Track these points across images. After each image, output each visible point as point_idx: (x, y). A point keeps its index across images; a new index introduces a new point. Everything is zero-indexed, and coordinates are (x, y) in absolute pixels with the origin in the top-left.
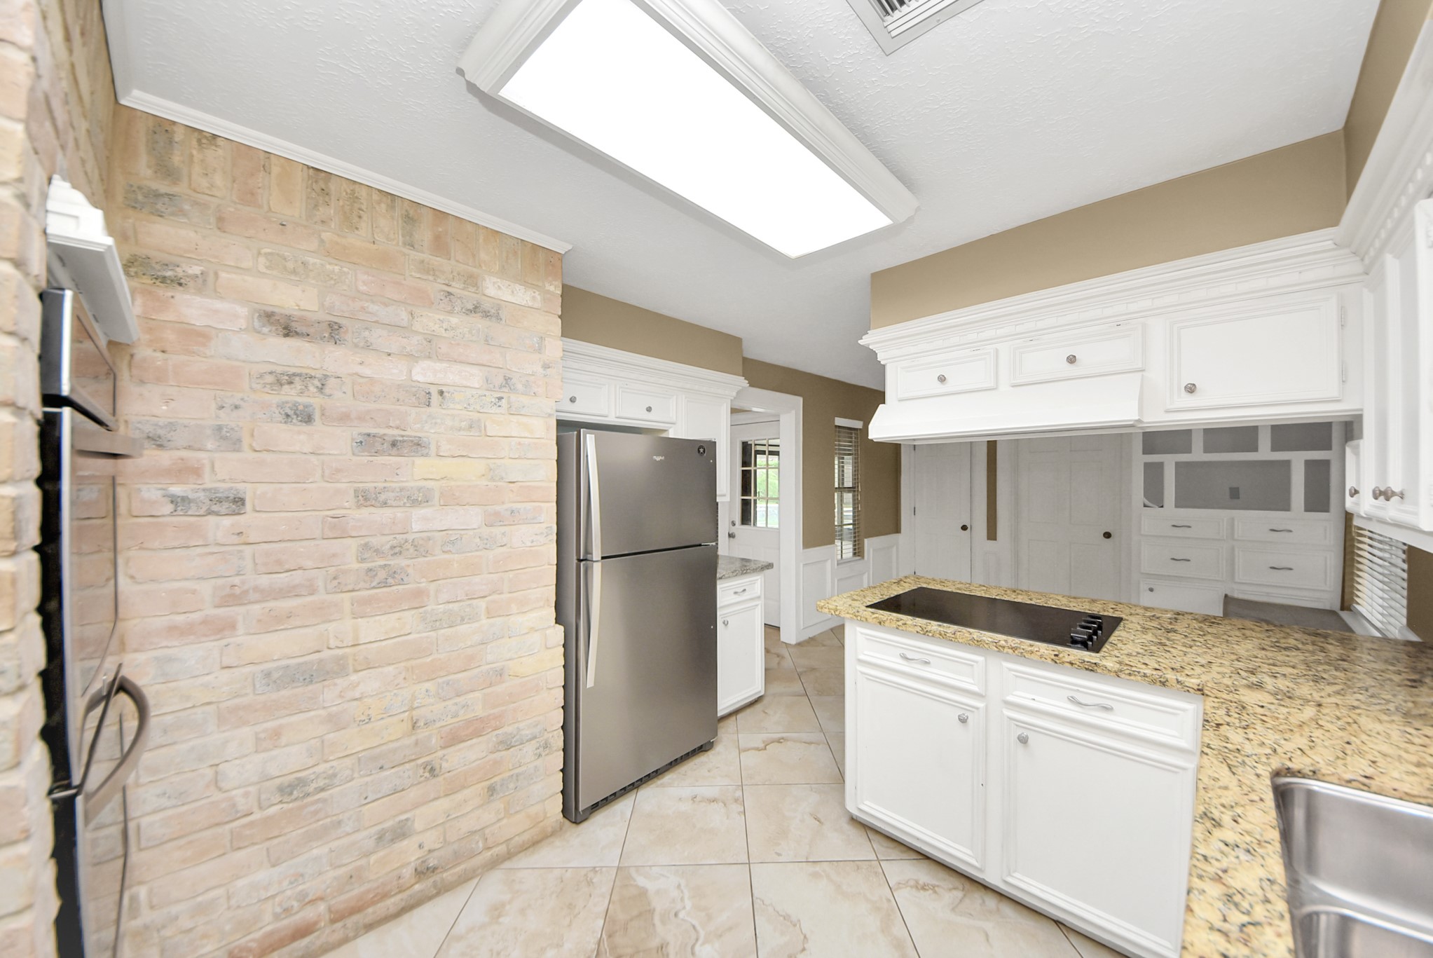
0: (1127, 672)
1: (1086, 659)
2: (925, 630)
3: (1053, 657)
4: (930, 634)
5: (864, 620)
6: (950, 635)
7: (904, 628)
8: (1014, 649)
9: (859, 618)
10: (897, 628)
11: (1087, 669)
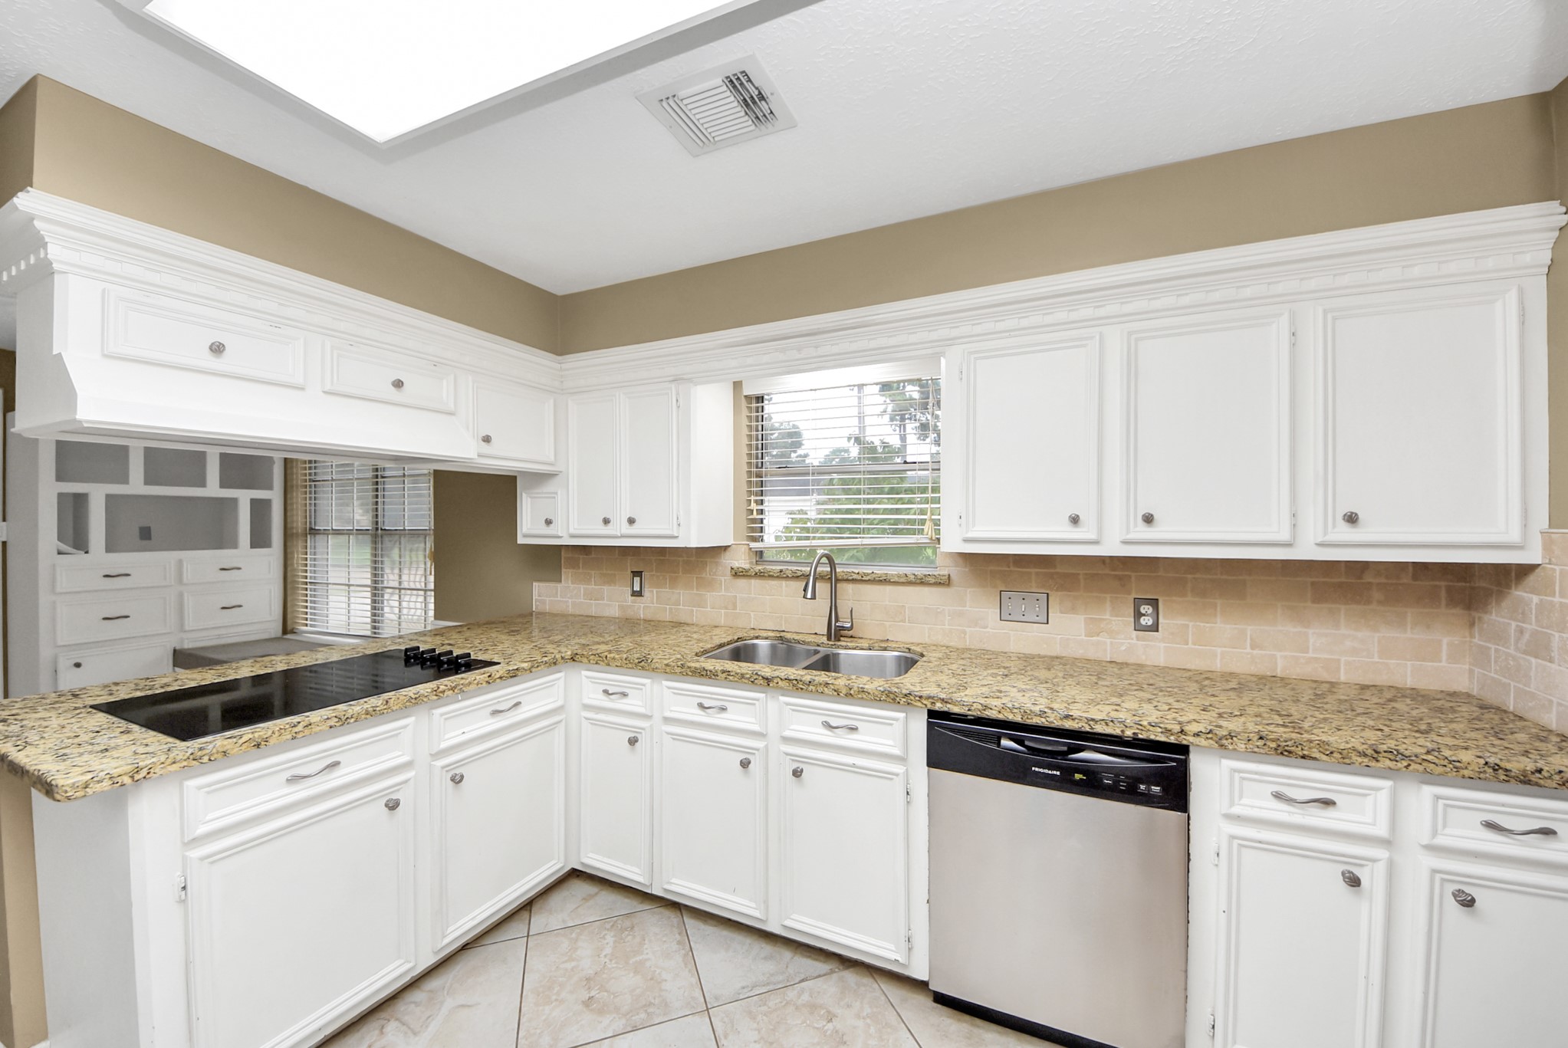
0: (536, 665)
1: (511, 669)
2: (344, 719)
3: (487, 679)
4: (352, 720)
5: (219, 756)
6: (382, 707)
7: (307, 732)
8: (453, 689)
9: (205, 760)
10: (294, 738)
11: (511, 677)
